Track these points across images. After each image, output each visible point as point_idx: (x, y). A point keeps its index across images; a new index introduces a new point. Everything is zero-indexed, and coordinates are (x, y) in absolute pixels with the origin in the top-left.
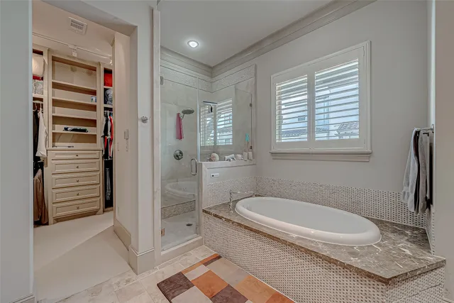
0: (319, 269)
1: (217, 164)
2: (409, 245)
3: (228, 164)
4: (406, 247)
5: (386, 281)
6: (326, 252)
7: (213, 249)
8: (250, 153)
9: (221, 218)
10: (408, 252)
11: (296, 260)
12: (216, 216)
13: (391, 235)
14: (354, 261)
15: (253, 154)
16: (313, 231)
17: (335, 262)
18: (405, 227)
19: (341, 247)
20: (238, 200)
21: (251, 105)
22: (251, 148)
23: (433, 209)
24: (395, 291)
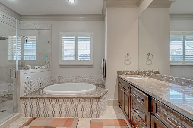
0: (83, 103)
1: (31, 70)
2: (102, 88)
3: (37, 70)
4: (102, 89)
5: (99, 98)
6: (85, 96)
7: (29, 116)
8: (49, 65)
9: (35, 98)
10: (102, 90)
11: (75, 103)
12: (32, 98)
13: (98, 87)
14: (92, 96)
15: (50, 65)
16: (78, 92)
17: (87, 98)
18: (100, 85)
19: (88, 94)
20: (45, 87)
21: (49, 42)
22: (49, 62)
23: (106, 79)
24: (101, 100)
